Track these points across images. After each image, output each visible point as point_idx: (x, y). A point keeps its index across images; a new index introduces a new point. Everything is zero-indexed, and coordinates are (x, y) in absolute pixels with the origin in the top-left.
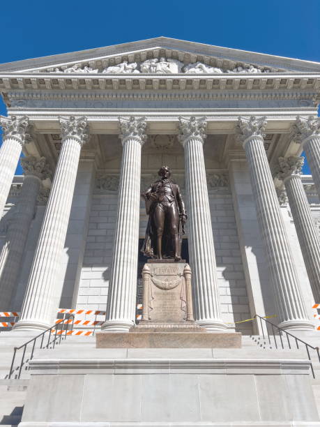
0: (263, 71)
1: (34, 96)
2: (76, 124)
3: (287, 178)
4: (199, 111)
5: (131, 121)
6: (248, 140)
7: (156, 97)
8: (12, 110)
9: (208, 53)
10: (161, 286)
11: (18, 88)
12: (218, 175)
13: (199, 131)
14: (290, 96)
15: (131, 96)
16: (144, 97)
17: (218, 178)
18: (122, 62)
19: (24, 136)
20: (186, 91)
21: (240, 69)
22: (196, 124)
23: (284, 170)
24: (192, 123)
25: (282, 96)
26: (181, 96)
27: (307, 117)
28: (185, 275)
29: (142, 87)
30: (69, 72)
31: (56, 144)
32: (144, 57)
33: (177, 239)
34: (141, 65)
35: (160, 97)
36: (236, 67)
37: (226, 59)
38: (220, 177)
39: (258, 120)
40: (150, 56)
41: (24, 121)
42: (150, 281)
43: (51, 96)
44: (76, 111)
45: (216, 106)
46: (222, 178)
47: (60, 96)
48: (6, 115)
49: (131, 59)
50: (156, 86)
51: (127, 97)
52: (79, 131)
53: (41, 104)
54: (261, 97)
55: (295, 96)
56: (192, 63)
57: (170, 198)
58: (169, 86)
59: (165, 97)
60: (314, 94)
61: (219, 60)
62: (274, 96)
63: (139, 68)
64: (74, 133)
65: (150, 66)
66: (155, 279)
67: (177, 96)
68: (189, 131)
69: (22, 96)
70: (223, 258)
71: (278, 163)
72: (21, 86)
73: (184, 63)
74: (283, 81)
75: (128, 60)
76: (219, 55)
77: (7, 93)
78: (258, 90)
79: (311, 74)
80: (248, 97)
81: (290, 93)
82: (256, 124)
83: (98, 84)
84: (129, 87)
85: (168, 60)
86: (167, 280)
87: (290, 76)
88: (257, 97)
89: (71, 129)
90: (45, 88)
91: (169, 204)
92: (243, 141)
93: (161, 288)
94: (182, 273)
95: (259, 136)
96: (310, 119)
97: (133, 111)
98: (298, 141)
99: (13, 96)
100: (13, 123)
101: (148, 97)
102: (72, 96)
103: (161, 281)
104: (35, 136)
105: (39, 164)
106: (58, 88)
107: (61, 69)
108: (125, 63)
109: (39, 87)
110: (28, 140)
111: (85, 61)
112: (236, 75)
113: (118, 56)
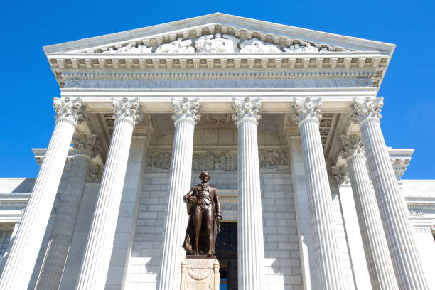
0: (320, 49)
1: (88, 75)
2: (129, 106)
3: (349, 158)
4: (254, 91)
5: (185, 102)
6: (303, 121)
7: (211, 75)
8: (65, 91)
9: (264, 30)
10: (195, 277)
11: (71, 67)
12: (278, 152)
13: (253, 113)
14: (348, 75)
15: (185, 76)
16: (198, 76)
17: (278, 155)
18: (177, 39)
19: (77, 117)
20: (241, 69)
21: (297, 46)
22: (250, 105)
23: (346, 148)
24: (246, 104)
25: (340, 75)
26: (236, 75)
27: (364, 98)
28: (214, 269)
29: (196, 66)
30: (123, 52)
31: (107, 121)
32: (199, 34)
33: (211, 237)
34: (196, 42)
35: (215, 76)
36: (293, 44)
37: (282, 36)
38: (280, 155)
39: (313, 101)
40: (205, 33)
41: (77, 103)
42: (187, 273)
43: (105, 75)
44: (130, 91)
45: (272, 85)
46: (282, 155)
47: (113, 76)
48: (60, 97)
49: (185, 36)
50: (210, 65)
51: (181, 76)
52: (132, 112)
53: (94, 84)
54: (318, 75)
55: (353, 75)
56: (249, 39)
57: (207, 201)
58: (223, 65)
59: (219, 76)
60: (373, 73)
61: (276, 38)
62: (331, 75)
63: (193, 45)
64: (127, 115)
65: (205, 43)
66: (190, 271)
67: (232, 75)
68: (242, 112)
69: (75, 75)
70: (280, 244)
71: (341, 141)
72: (75, 66)
73: (241, 40)
74: (341, 60)
75: (182, 37)
76: (276, 32)
77: (61, 73)
78: (314, 69)
79: (369, 53)
80: (305, 75)
81: (348, 72)
82: (311, 105)
83: (152, 63)
84: (183, 66)
85: (224, 36)
86: (200, 272)
87: (347, 56)
88: (314, 75)
89: (123, 111)
90: (99, 67)
91: (206, 207)
92: (298, 122)
93: (195, 279)
94: (212, 267)
95: (315, 118)
96: (367, 101)
97: (186, 91)
98: (356, 122)
99: (67, 76)
100: (66, 104)
101: (202, 76)
102: (126, 76)
103: (195, 273)
104: (87, 116)
105: (89, 142)
106: (112, 67)
107: (115, 49)
108: (180, 40)
109: (93, 67)
110: (80, 120)
111: (139, 39)
112: (292, 54)
113: (172, 33)
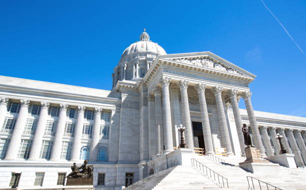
1: (170, 68)
2: (186, 83)
4: (220, 84)
8: (164, 74)
9: (222, 61)
11: (166, 65)
21: (231, 70)
22: (220, 89)
35: (209, 76)
40: (205, 58)
41: (170, 79)
44: (185, 77)
49: (199, 58)
53: (172, 72)
56: (217, 64)
61: (226, 65)
63: (201, 62)
77: (160, 65)
81: (243, 81)
82: (235, 92)
85: (210, 61)
87: (245, 77)
96: (248, 92)
97: (202, 80)
99: (163, 67)
100: (166, 80)
107: (179, 59)
111: (186, 57)
112: (230, 73)
113: (196, 57)
